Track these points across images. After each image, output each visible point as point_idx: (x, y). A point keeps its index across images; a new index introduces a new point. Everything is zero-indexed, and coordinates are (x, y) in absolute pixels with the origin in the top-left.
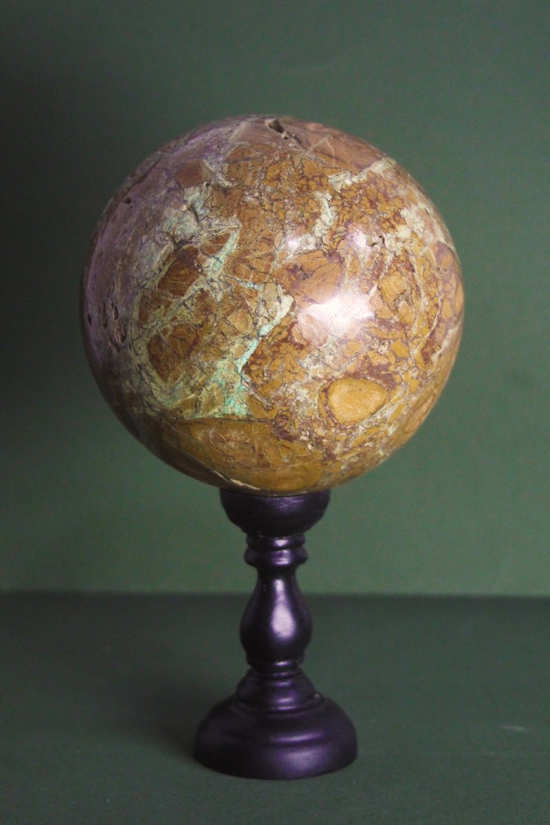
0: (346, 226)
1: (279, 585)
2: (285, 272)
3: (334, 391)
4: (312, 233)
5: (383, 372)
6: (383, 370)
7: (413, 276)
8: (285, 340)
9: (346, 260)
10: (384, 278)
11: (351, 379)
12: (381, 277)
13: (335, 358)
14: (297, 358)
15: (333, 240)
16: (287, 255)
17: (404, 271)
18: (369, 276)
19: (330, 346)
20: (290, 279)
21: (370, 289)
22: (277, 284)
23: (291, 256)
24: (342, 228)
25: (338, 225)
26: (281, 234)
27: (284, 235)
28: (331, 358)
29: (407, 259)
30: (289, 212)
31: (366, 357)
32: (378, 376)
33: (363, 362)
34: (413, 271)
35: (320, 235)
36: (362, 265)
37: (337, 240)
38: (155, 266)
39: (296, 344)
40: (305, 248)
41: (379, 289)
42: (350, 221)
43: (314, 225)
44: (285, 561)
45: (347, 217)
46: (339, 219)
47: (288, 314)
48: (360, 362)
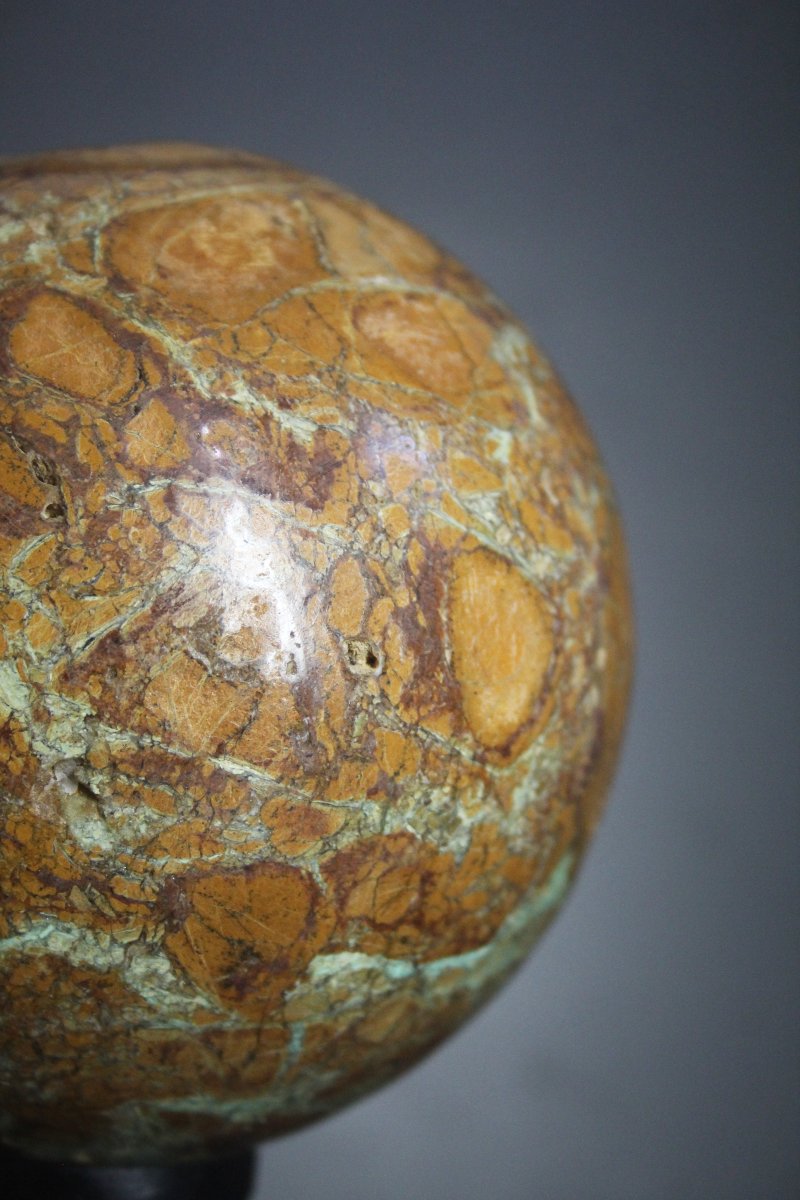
0: (67, 887)
2: (250, 998)
3: (501, 727)
5: (422, 620)
6: (416, 625)
7: (135, 637)
8: (418, 923)
9: (171, 869)
10: (185, 745)
12: (185, 754)
13: (433, 785)
15: (122, 919)
16: (200, 1008)
18: (196, 792)
19: (409, 814)
20: (266, 983)
21: (230, 776)
22: (284, 1004)
23: (200, 1000)
24: (77, 897)
25: (72, 909)
26: (143, 1034)
27: (142, 1025)
28: (435, 794)
29: (90, 670)
30: (70, 1024)
31: (407, 701)
32: (435, 630)
33: (422, 702)
34: (115, 637)
35: (118, 953)
36: (168, 822)
37: (119, 906)
39: (424, 894)
40: (170, 978)
41: (220, 750)
42: (47, 879)
43: (91, 968)
45: (34, 886)
46: (52, 908)
47: (358, 948)
48: (423, 711)
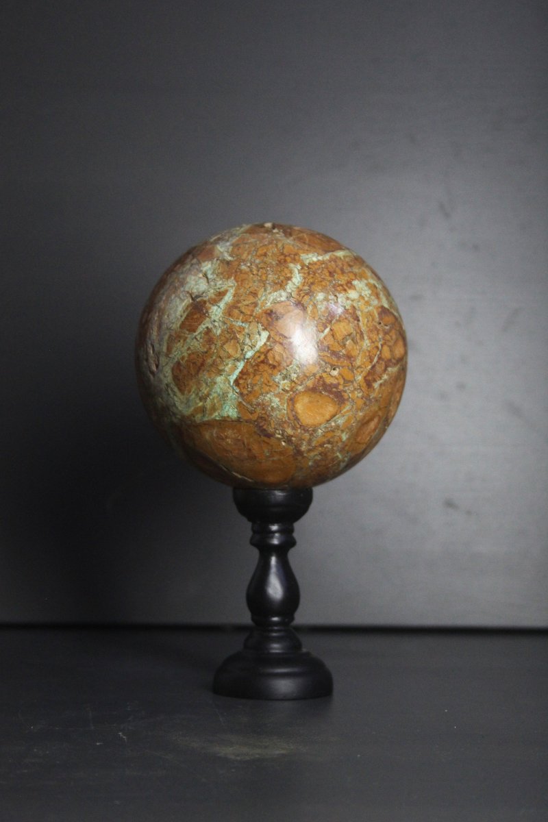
1: (273, 560)
4: (285, 290)
11: (310, 392)
14: (271, 375)
17: (351, 320)
38: (178, 313)
44: (275, 542)
